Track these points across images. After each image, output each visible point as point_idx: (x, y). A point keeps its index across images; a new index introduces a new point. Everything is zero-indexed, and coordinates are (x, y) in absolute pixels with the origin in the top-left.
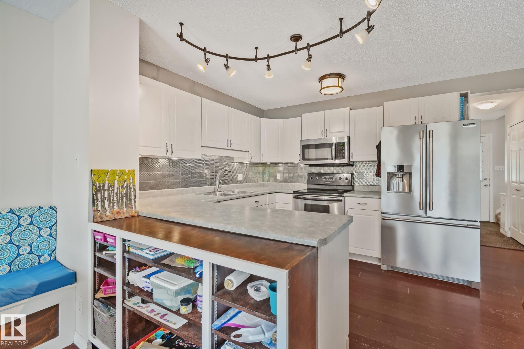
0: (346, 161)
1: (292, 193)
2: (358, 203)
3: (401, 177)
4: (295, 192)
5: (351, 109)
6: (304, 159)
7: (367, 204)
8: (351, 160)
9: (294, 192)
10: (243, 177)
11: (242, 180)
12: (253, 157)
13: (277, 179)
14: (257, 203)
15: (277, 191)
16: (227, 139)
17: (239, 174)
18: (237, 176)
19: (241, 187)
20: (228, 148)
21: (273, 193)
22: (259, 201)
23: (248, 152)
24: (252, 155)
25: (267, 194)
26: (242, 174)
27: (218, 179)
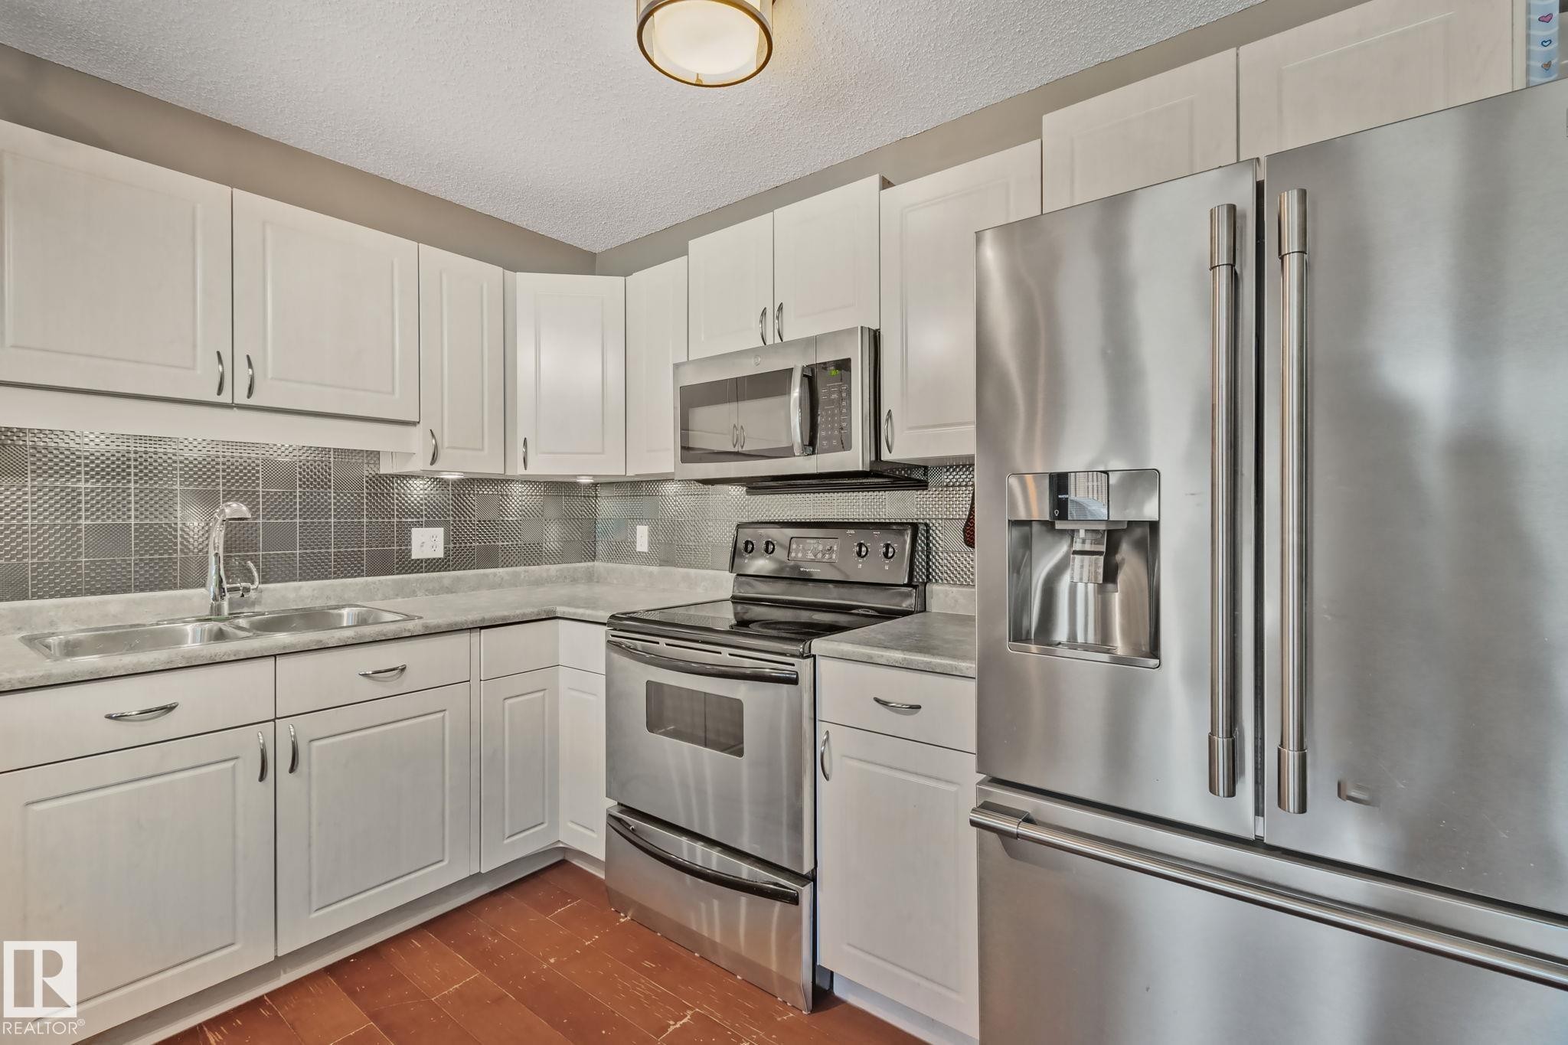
0: (855, 459)
1: (604, 624)
2: (877, 700)
3: (1099, 553)
4: (616, 622)
5: (886, 184)
6: (688, 452)
7: (919, 707)
8: (886, 456)
9: (613, 617)
10: (446, 542)
11: (440, 553)
12: (447, 448)
13: (638, 549)
14: (384, 680)
15: (560, 610)
16: (218, 353)
17: (414, 530)
18: (405, 540)
19: (431, 588)
20: (225, 398)
21: (534, 618)
22: (403, 669)
23: (414, 424)
24: (445, 442)
25: (482, 628)
26: (440, 532)
27: (216, 554)
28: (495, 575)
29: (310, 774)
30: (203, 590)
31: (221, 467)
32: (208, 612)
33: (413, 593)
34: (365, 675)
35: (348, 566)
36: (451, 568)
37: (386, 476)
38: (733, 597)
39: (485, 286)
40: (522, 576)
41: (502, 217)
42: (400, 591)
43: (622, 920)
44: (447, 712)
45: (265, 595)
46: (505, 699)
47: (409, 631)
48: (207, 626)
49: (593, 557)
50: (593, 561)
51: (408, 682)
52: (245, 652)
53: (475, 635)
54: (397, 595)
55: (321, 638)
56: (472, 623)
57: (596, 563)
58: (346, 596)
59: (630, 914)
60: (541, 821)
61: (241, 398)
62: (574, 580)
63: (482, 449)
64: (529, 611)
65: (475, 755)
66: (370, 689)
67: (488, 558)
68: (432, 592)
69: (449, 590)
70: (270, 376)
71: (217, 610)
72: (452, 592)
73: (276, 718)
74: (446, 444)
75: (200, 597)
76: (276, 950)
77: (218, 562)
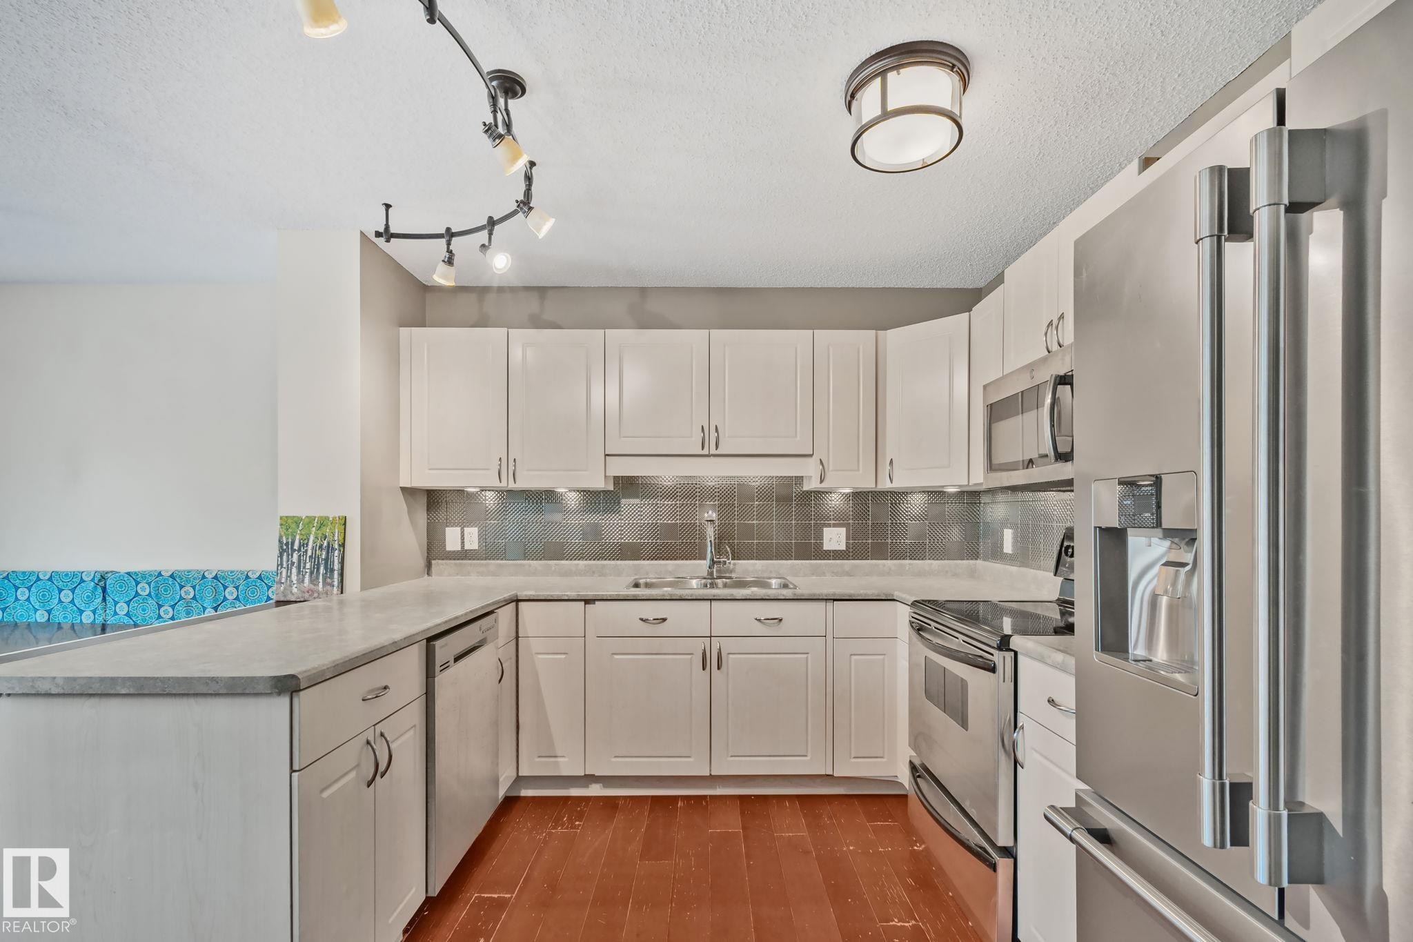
1: (910, 607)
3: (1181, 565)
9: (914, 602)
10: (848, 538)
11: (843, 547)
12: (832, 471)
13: (1005, 551)
14: (769, 625)
15: (897, 595)
16: (702, 426)
17: (825, 530)
18: (820, 536)
19: (835, 571)
20: (706, 452)
21: (875, 598)
22: (781, 620)
23: (811, 456)
24: (830, 467)
25: (835, 600)
26: (843, 531)
27: (711, 541)
28: (884, 565)
29: (728, 674)
30: (705, 561)
31: (698, 490)
32: (706, 574)
33: (823, 574)
34: (759, 620)
35: (783, 553)
36: (851, 558)
37: (807, 492)
38: (1058, 599)
39: (861, 348)
40: (907, 568)
41: (892, 286)
42: (815, 572)
43: (916, 848)
44: (809, 655)
45: (737, 567)
46: (852, 655)
47: (783, 595)
48: (704, 581)
49: (975, 556)
50: (976, 559)
51: (783, 629)
52: (696, 596)
53: (830, 604)
54: (813, 574)
55: (732, 593)
56: (826, 596)
57: (979, 562)
58: (781, 572)
59: (923, 846)
60: (882, 756)
61: (713, 451)
62: (955, 575)
63: (858, 470)
64: (871, 593)
65: (829, 690)
66: (759, 629)
67: (880, 552)
68: (837, 574)
69: (849, 574)
70: (727, 435)
71: (711, 574)
72: (851, 576)
73: (711, 637)
74: (831, 469)
75: (705, 564)
76: (710, 770)
77: (711, 546)
